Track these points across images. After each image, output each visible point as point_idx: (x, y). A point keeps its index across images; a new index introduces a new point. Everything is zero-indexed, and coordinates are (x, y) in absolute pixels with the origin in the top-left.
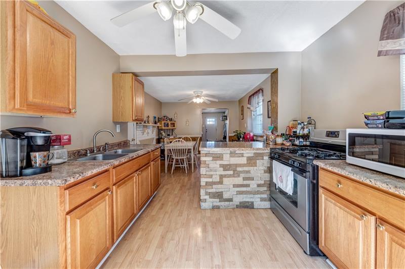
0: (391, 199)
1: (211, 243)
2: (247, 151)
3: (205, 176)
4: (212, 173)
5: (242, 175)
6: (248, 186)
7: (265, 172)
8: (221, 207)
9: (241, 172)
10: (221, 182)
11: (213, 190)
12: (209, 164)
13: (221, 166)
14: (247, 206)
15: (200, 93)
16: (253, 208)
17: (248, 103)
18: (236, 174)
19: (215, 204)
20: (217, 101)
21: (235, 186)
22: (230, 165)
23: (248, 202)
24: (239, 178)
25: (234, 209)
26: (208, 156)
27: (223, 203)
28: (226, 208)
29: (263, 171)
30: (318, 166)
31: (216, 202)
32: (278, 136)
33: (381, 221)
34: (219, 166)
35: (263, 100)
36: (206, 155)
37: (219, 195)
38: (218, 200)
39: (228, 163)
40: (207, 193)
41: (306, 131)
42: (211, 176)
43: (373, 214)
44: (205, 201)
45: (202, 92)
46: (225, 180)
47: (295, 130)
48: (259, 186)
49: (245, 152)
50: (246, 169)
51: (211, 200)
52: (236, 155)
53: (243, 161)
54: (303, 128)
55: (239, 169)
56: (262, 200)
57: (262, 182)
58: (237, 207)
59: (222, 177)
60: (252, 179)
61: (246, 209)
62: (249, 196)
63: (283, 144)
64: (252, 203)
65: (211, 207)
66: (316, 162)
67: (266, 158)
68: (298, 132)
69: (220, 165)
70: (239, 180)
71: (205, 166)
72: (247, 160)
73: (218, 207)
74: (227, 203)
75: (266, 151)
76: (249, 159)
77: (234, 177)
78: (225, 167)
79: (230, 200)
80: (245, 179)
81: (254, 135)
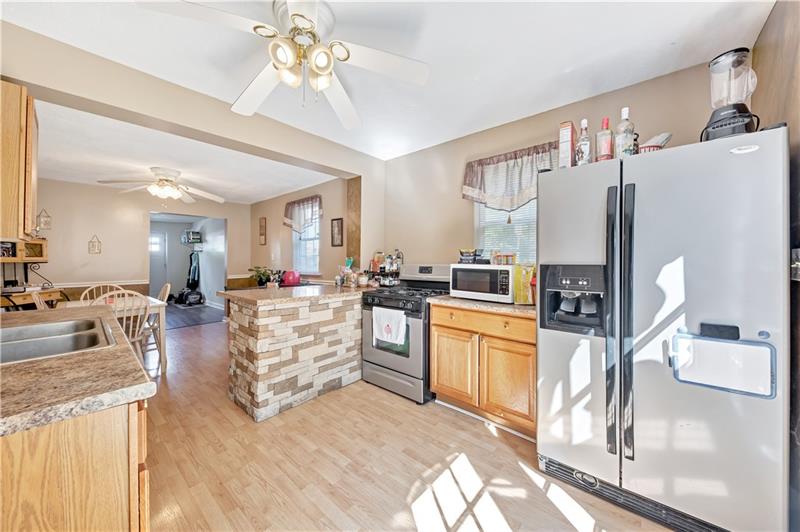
0: (489, 317)
1: (318, 451)
2: (334, 300)
3: (267, 355)
4: (277, 347)
5: (327, 339)
6: (334, 354)
7: (356, 328)
8: (295, 404)
9: (325, 334)
10: (295, 360)
11: (282, 378)
12: (272, 331)
13: (296, 329)
14: (334, 387)
15: (176, 174)
16: (340, 387)
17: (286, 216)
18: (319, 339)
19: (284, 403)
20: (221, 200)
21: (316, 360)
22: (309, 326)
23: (334, 380)
24: (323, 345)
25: (315, 398)
26: (273, 315)
27: (298, 396)
28: (303, 402)
29: (353, 328)
30: (429, 304)
31: (287, 397)
32: (361, 274)
33: (483, 335)
34: (291, 330)
35: (321, 217)
36: (270, 313)
37: (292, 384)
38: (289, 393)
39: (307, 323)
40: (271, 387)
41: (394, 268)
42: (278, 352)
43: (477, 333)
44: (266, 403)
45: (179, 173)
46: (302, 354)
47: (382, 266)
48: (348, 350)
49: (329, 301)
50: (332, 327)
51: (278, 397)
52: (321, 307)
53: (328, 315)
54: (392, 264)
55: (323, 330)
56: (352, 370)
57: (352, 344)
58: (320, 393)
59: (296, 349)
60: (339, 342)
61: (332, 392)
62: (335, 370)
63: (368, 286)
64: (340, 379)
65: (277, 411)
66: (429, 300)
67: (358, 307)
68: (387, 268)
69: (294, 328)
70: (322, 349)
71: (267, 334)
72: (334, 313)
73: (290, 407)
74: (304, 393)
75: (356, 297)
76: (337, 311)
77: (316, 344)
78: (302, 331)
79: (310, 386)
80: (331, 344)
81: (301, 275)
